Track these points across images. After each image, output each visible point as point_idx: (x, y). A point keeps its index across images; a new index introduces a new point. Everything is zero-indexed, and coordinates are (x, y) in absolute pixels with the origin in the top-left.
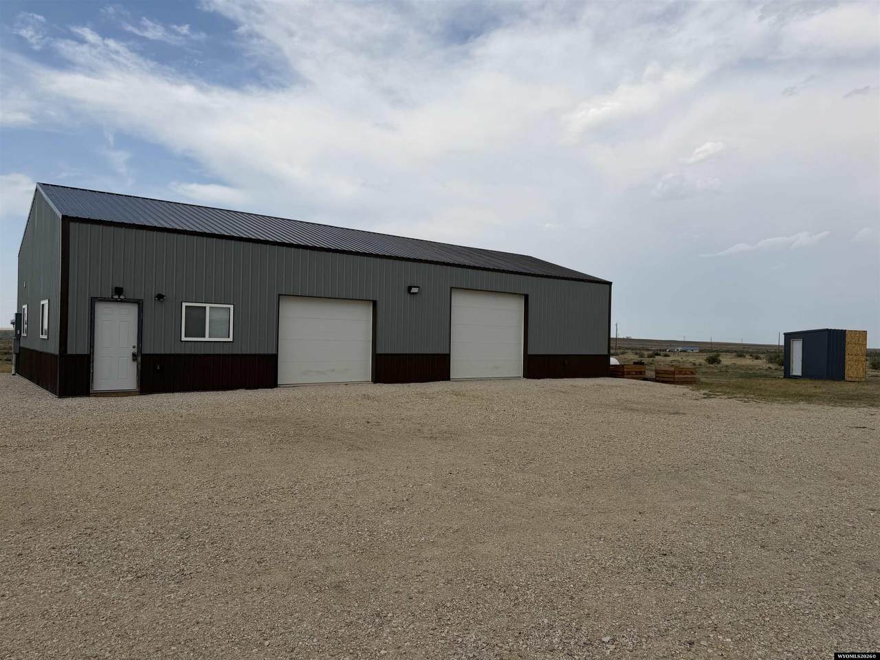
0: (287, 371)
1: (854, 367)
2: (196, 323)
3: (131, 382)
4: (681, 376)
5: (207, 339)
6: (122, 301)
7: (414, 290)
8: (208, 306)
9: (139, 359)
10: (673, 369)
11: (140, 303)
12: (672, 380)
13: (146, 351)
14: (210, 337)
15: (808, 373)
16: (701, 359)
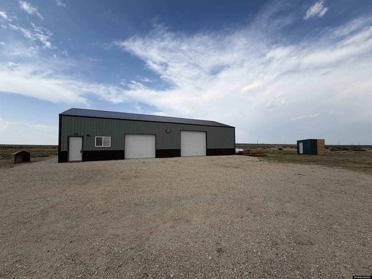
0: (127, 155)
1: (320, 151)
2: (99, 142)
3: (80, 159)
4: (259, 154)
5: (103, 146)
6: (77, 136)
7: (168, 131)
8: (103, 137)
9: (82, 152)
10: (256, 152)
11: (83, 137)
12: (256, 155)
13: (84, 150)
14: (104, 146)
15: (305, 152)
16: (277, 149)
